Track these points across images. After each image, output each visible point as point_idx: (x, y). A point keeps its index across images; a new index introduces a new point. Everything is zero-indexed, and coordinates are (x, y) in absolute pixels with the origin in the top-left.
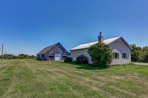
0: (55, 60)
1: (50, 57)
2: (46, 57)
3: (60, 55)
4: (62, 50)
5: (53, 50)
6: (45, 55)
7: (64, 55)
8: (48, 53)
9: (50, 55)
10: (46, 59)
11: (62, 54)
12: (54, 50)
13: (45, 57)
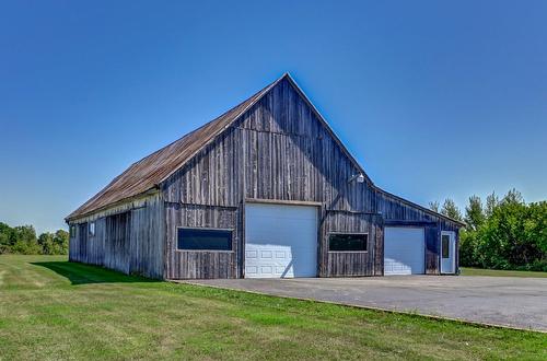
0: (249, 273)
1: (189, 238)
2: (147, 237)
3: (303, 220)
4: (316, 160)
5: (220, 156)
6: (137, 223)
7: (340, 225)
8: (171, 197)
9: (196, 220)
10: (144, 265)
11: (323, 215)
12: (233, 163)
13: (135, 246)
